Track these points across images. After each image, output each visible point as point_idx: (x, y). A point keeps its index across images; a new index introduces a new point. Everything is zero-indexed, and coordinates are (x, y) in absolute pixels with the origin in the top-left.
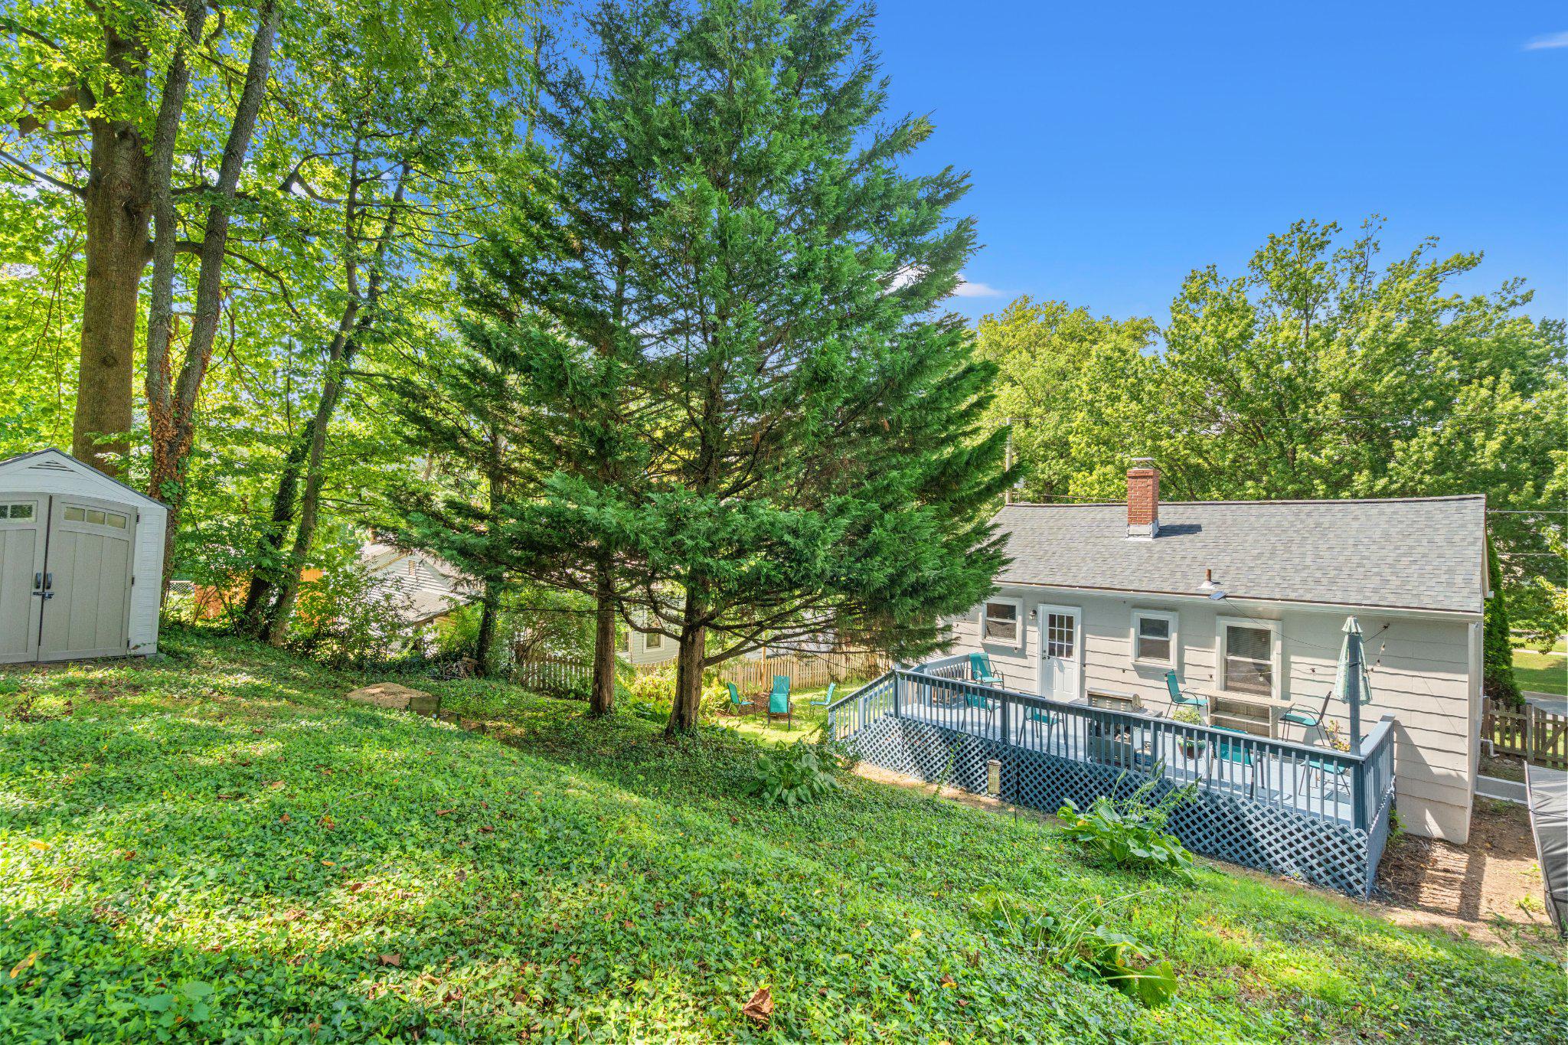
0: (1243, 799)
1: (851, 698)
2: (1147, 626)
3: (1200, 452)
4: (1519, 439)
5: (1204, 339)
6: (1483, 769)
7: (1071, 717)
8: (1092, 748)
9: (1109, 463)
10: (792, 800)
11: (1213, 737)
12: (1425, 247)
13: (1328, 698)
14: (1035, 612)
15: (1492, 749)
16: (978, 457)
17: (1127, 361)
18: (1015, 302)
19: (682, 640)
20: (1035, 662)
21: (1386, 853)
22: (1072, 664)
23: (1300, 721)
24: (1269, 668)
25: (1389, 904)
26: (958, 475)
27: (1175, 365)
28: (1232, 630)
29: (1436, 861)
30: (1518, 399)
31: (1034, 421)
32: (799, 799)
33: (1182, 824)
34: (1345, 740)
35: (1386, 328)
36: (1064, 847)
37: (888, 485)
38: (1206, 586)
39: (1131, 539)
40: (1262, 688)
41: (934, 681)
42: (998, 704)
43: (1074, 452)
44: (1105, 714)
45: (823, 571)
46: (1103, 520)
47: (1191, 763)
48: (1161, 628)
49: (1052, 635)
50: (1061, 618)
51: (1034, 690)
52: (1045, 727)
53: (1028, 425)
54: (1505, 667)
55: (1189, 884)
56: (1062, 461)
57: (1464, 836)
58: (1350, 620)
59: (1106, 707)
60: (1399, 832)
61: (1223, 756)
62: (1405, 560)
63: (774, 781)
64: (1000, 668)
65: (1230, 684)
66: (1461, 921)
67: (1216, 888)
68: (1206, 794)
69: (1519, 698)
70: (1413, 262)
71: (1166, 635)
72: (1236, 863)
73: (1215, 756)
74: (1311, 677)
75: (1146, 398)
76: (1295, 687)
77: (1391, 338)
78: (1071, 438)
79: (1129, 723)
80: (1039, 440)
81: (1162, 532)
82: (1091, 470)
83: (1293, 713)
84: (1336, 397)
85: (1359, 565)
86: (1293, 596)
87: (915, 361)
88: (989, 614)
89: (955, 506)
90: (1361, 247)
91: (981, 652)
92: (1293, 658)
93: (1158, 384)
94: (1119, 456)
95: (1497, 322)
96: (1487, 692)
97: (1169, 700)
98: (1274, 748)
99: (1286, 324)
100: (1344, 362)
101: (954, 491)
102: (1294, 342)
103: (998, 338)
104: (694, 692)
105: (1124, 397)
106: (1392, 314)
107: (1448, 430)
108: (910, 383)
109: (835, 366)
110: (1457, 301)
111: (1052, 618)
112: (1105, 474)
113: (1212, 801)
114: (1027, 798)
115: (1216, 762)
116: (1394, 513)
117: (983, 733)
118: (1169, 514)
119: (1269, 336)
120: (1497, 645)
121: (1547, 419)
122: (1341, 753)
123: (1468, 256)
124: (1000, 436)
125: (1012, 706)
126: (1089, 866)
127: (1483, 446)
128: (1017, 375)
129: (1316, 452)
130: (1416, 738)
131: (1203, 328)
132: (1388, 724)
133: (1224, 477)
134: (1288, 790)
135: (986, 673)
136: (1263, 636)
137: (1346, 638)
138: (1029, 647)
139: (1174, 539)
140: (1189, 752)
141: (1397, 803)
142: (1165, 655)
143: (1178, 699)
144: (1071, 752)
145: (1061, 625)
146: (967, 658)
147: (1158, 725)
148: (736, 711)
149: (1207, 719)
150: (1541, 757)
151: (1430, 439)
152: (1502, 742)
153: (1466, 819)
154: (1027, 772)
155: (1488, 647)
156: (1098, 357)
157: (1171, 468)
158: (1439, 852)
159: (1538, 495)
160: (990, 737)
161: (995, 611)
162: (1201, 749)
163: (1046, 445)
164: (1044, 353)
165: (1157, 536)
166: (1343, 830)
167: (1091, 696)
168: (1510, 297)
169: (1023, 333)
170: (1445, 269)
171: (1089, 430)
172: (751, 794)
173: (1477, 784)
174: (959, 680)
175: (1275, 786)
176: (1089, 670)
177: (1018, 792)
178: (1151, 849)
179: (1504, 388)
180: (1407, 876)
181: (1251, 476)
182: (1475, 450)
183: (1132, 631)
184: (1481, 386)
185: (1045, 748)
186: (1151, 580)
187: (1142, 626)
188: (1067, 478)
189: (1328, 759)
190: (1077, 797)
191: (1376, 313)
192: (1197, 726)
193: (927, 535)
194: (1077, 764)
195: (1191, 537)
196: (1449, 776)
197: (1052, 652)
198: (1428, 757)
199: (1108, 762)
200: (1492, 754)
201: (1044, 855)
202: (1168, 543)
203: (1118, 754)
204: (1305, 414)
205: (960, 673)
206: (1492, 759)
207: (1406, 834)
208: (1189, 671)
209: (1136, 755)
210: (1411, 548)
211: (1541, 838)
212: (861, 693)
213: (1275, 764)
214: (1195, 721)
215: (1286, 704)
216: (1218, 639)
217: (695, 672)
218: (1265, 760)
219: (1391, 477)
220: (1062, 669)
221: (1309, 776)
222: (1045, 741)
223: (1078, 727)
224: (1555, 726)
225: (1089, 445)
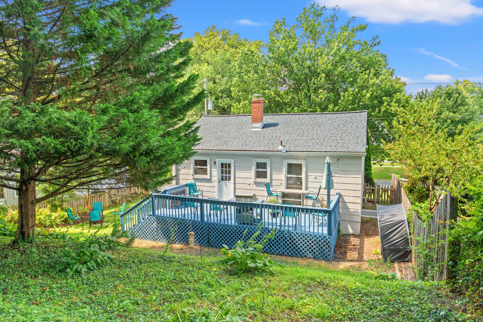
0: (292, 231)
1: (131, 210)
2: (259, 165)
3: (278, 95)
4: (375, 93)
5: (281, 48)
6: (363, 208)
7: (229, 207)
8: (237, 218)
9: (247, 100)
10: (84, 269)
11: (282, 208)
12: (351, 20)
13: (320, 188)
14: (215, 163)
15: (366, 200)
16: (181, 88)
17: (254, 56)
18: (209, 28)
19: (19, 190)
20: (216, 184)
21: (337, 242)
22: (230, 184)
23: (311, 198)
24: (301, 178)
25: (338, 261)
26: (172, 96)
27: (270, 58)
28: (290, 165)
29: (351, 242)
30: (375, 79)
31: (217, 81)
32: (89, 269)
33: (271, 244)
34: (325, 203)
35: (339, 50)
36: (222, 267)
37: (133, 99)
38: (280, 148)
39: (253, 129)
40: (299, 187)
41: (170, 197)
42: (199, 204)
43: (233, 94)
44: (242, 204)
45: (92, 144)
46: (242, 122)
47: (274, 220)
48: (264, 166)
49: (222, 173)
50: (226, 164)
51: (215, 196)
52: (219, 212)
53: (215, 83)
54: (370, 171)
55: (272, 274)
56: (228, 99)
57: (358, 232)
58: (328, 158)
59: (243, 201)
60: (341, 234)
61: (286, 215)
62: (344, 135)
63: (73, 261)
64: (201, 188)
65: (289, 186)
66: (358, 263)
67: (282, 273)
68: (279, 231)
69: (373, 182)
70: (348, 26)
71: (266, 169)
72: (290, 256)
73: (283, 216)
74: (315, 180)
75: (260, 72)
76: (310, 185)
77: (340, 54)
78: (232, 89)
79: (252, 206)
80: (219, 89)
81: (265, 126)
82: (239, 102)
83: (309, 195)
84: (323, 75)
85: (331, 137)
86: (309, 150)
87: (144, 33)
88: (196, 165)
89: (172, 112)
90: (332, 18)
91: (193, 182)
92: (309, 174)
93: (265, 66)
94: (250, 96)
95: (371, 51)
96: (365, 181)
97: (267, 195)
98: (303, 210)
99: (309, 45)
100: (326, 62)
101: (170, 104)
102: (311, 53)
103: (202, 43)
104: (30, 218)
105: (252, 72)
106: (341, 45)
107: (356, 89)
108: (143, 45)
109: (96, 28)
110: (359, 42)
111: (222, 164)
112: (245, 104)
113: (282, 234)
114: (212, 244)
115: (283, 218)
116: (341, 117)
117: (193, 219)
118: (268, 119)
119: (303, 50)
120: (368, 164)
121: (383, 86)
122: (324, 208)
123: (363, 26)
124: (193, 78)
125: (205, 204)
126: (232, 275)
127: (365, 95)
128: (209, 60)
129: (317, 97)
130: (346, 199)
131: (281, 44)
132: (338, 196)
133: (287, 106)
134: (307, 225)
135: (195, 191)
136: (300, 166)
137: (326, 165)
138: (213, 178)
139: (269, 129)
140: (274, 215)
141: (340, 224)
142: (266, 177)
143: (270, 194)
144: (230, 221)
145: (226, 168)
146: (187, 185)
147: (262, 206)
148: (72, 222)
149: (280, 201)
150: (378, 201)
151: (351, 92)
152: (368, 197)
153: (359, 225)
154: (212, 232)
155: (366, 165)
156: (242, 53)
157: (269, 102)
158: (352, 239)
159: (379, 113)
160: (196, 219)
161: (197, 163)
162: (278, 213)
163: (222, 92)
164: (221, 51)
165: (263, 128)
166: (325, 237)
167: (237, 196)
168: (374, 42)
169: (212, 42)
170: (357, 30)
171: (239, 85)
172: (60, 271)
173: (362, 213)
174: (182, 196)
175: (303, 224)
176: (237, 186)
177: (208, 242)
178: (257, 262)
179: (371, 75)
180: (343, 250)
181: (296, 105)
182: (363, 97)
183: (253, 167)
184: (365, 74)
185: (219, 221)
186: (260, 146)
187: (257, 166)
188: (230, 106)
189: (320, 211)
190: (228, 244)
191: (337, 44)
192: (277, 205)
193: (153, 124)
194: (232, 226)
195: (275, 128)
196: (355, 211)
197: (222, 179)
198: (349, 205)
199: (244, 224)
200: (366, 202)
201: (212, 274)
202: (267, 131)
203: (247, 220)
204: (314, 81)
205: (184, 192)
206: (365, 203)
207: (343, 234)
208: (274, 183)
209: (254, 219)
210: (346, 130)
211: (381, 229)
212: (136, 206)
213: (303, 215)
214: (276, 203)
215: (307, 192)
216: (284, 169)
217: (30, 207)
218: (300, 214)
219: (339, 106)
220: (227, 186)
221: (314, 218)
222: (219, 218)
223: (232, 210)
224: (382, 190)
225: (239, 92)
